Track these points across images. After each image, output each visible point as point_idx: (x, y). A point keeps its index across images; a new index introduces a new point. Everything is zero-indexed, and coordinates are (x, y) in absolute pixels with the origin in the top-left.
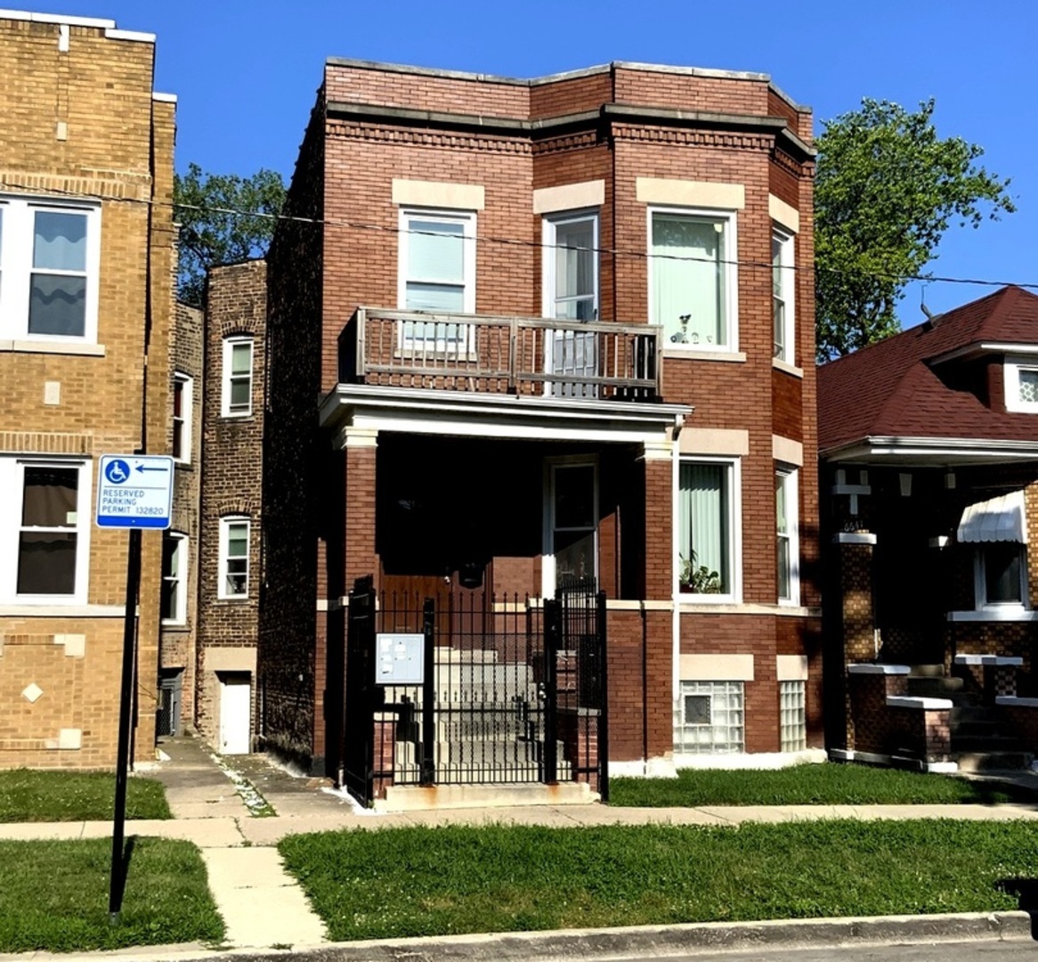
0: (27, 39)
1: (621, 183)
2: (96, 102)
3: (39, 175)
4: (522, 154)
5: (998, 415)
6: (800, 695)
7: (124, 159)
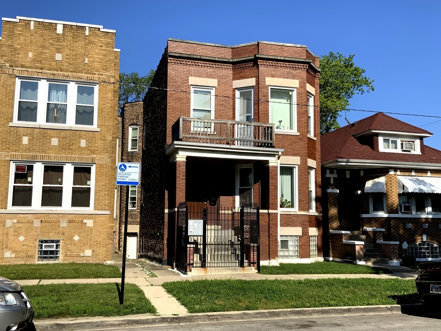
0: (75, 31)
1: (261, 79)
2: (97, 51)
3: (79, 74)
4: (229, 69)
5: (377, 153)
6: (315, 240)
7: (106, 70)
